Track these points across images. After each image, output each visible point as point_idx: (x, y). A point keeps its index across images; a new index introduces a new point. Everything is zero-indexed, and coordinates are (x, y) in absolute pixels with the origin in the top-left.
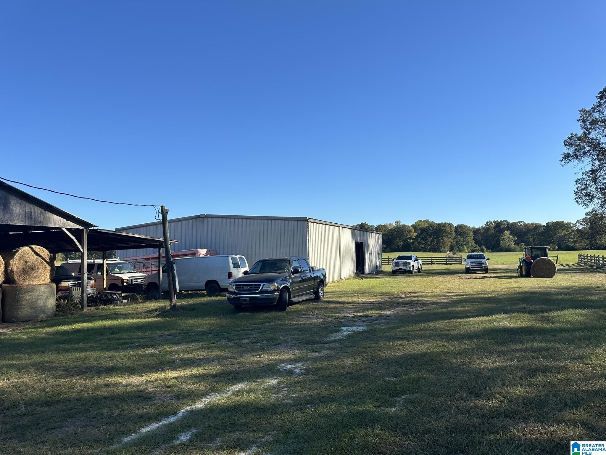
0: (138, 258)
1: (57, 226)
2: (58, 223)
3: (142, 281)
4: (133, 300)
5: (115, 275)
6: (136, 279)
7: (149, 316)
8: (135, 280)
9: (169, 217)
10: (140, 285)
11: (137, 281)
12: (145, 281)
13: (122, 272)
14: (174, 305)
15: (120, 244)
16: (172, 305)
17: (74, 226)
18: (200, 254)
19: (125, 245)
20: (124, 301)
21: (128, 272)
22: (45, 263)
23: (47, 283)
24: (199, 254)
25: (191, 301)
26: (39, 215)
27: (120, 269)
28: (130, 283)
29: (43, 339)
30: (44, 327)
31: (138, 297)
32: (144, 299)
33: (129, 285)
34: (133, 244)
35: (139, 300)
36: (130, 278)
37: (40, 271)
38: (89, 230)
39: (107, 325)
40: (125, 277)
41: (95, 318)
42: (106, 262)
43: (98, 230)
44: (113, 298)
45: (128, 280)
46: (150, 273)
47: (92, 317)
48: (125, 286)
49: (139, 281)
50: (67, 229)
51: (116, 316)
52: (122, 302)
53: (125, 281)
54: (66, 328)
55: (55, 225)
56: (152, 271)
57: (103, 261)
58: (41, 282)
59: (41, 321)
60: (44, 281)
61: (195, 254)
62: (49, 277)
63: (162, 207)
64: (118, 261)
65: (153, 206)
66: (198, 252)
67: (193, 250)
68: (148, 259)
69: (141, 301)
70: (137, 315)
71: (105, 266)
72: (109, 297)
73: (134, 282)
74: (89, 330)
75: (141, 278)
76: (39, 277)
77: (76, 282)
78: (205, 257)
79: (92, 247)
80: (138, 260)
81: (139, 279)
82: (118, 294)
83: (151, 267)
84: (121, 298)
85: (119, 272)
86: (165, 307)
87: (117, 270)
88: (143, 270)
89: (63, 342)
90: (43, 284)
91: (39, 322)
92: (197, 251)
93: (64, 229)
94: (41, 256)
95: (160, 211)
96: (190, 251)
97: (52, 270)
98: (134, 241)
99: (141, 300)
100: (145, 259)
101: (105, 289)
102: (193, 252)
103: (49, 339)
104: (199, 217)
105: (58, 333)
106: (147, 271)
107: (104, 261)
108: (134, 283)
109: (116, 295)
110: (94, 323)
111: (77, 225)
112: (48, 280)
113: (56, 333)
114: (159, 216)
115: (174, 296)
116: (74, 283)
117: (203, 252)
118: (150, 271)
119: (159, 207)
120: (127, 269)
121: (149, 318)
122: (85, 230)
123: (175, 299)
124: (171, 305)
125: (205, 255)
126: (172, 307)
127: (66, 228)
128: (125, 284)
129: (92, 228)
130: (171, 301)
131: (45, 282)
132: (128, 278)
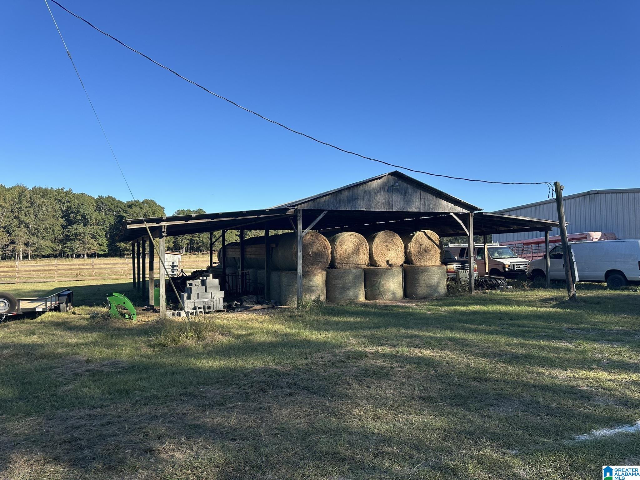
0: (517, 242)
1: (446, 212)
2: (447, 208)
3: (524, 267)
4: (519, 287)
5: (496, 260)
6: (519, 265)
7: (545, 305)
8: (517, 266)
9: (564, 194)
10: (522, 272)
11: (519, 267)
12: (529, 267)
13: (503, 257)
14: (573, 296)
15: (501, 228)
16: (571, 295)
17: (460, 210)
18: (593, 238)
19: (506, 229)
20: (509, 287)
21: (509, 257)
22: (436, 246)
23: (438, 264)
24: (591, 238)
25: (591, 293)
26: (431, 202)
27: (500, 254)
28: (512, 268)
29: (445, 316)
30: (441, 306)
31: (524, 284)
32: (530, 287)
33: (511, 271)
34: (515, 227)
35: (526, 287)
36: (512, 264)
37: (432, 253)
38: (475, 213)
39: (502, 310)
40: (507, 262)
41: (486, 301)
42: (487, 246)
43: (484, 214)
44: (498, 283)
45: (509, 266)
46: (531, 259)
47: (483, 300)
48: (507, 271)
49: (521, 266)
50: (455, 213)
51: (507, 302)
52: (507, 288)
53: (506, 266)
54: (463, 308)
55: (444, 210)
56: (533, 257)
57: (484, 245)
58: (434, 264)
59: (436, 299)
60: (435, 262)
61: (586, 238)
62: (439, 259)
63: (556, 184)
64: (497, 245)
65: (546, 183)
66: (590, 236)
67: (583, 234)
68: (529, 244)
69: (527, 289)
70: (530, 303)
71: (486, 250)
72: (493, 281)
73: (516, 267)
74: (485, 313)
75: (523, 264)
76: (431, 259)
77: (461, 265)
78: (600, 241)
79: (476, 231)
80: (517, 245)
81: (521, 265)
82: (503, 279)
83: (532, 253)
84: (506, 284)
85: (500, 257)
86: (563, 297)
87: (496, 255)
88: (523, 256)
89: (466, 322)
90: (435, 265)
91: (435, 300)
92: (589, 234)
93: (452, 214)
94: (432, 240)
95: (554, 189)
96: (580, 234)
97: (441, 253)
98: (516, 224)
99: (527, 287)
100: (524, 244)
101: (487, 273)
102: (583, 236)
103: (450, 317)
104: (588, 193)
105: (456, 312)
106: (527, 257)
107: (486, 245)
108: (516, 269)
109: (501, 281)
110: (487, 306)
111: (464, 210)
112: (439, 263)
113: (455, 312)
114: (552, 194)
115: (572, 286)
116: (459, 266)
117: (596, 236)
118: (531, 257)
119: (553, 184)
120: (507, 253)
121: (545, 307)
122: (470, 214)
123: (574, 289)
124: (569, 295)
125: (599, 240)
126: (571, 297)
127: (453, 213)
128: (507, 269)
129: (477, 212)
130: (569, 291)
131: (436, 264)
132: (510, 264)
